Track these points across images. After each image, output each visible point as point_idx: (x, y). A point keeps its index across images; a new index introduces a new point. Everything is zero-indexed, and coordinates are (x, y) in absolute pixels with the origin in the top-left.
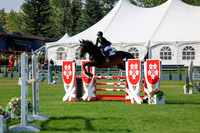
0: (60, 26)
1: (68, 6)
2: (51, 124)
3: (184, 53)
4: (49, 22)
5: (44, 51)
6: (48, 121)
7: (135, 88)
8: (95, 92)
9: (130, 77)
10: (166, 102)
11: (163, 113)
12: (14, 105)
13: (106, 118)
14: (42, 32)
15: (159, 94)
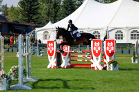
0: (46, 16)
1: (51, 2)
2: (39, 84)
3: (132, 35)
4: (37, 13)
5: (34, 33)
6: (37, 82)
7: (97, 59)
8: (70, 62)
9: (94, 52)
10: (120, 69)
11: (117, 77)
12: (14, 71)
13: (77, 80)
14: (33, 21)
15: (114, 63)
